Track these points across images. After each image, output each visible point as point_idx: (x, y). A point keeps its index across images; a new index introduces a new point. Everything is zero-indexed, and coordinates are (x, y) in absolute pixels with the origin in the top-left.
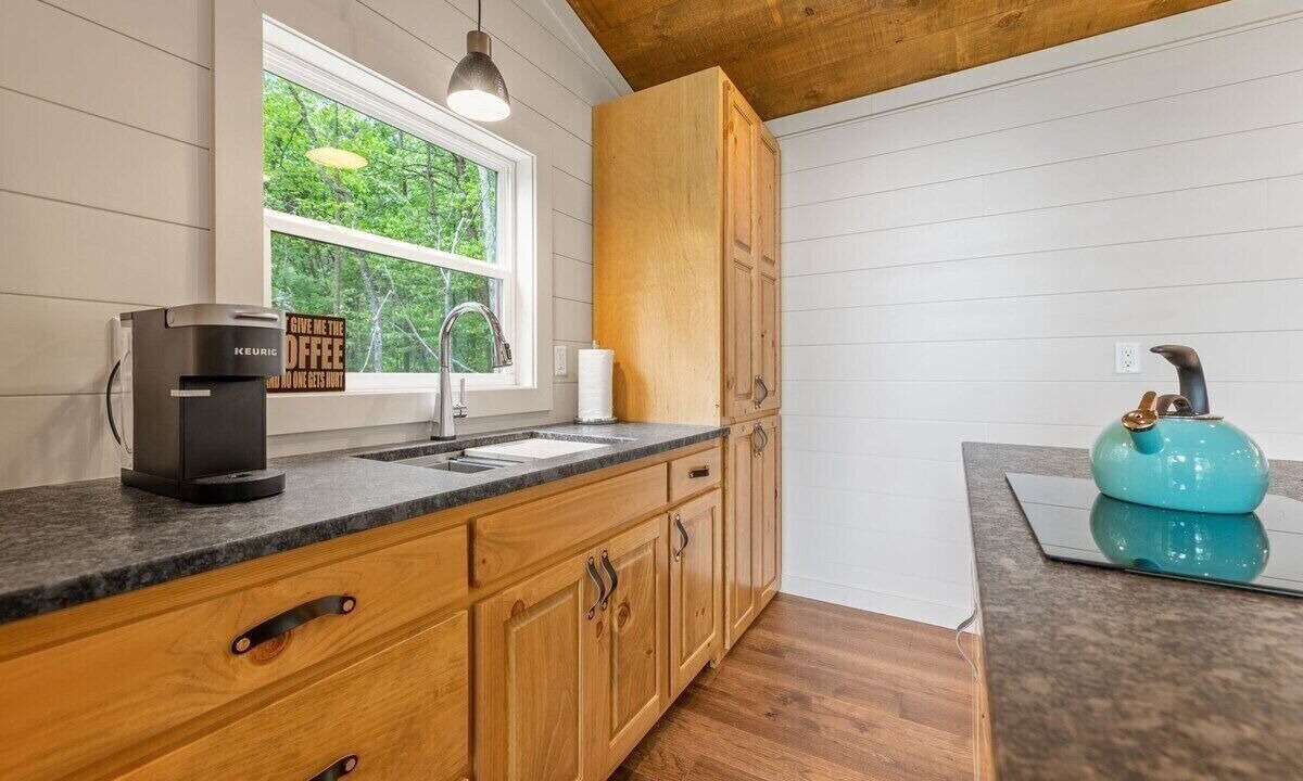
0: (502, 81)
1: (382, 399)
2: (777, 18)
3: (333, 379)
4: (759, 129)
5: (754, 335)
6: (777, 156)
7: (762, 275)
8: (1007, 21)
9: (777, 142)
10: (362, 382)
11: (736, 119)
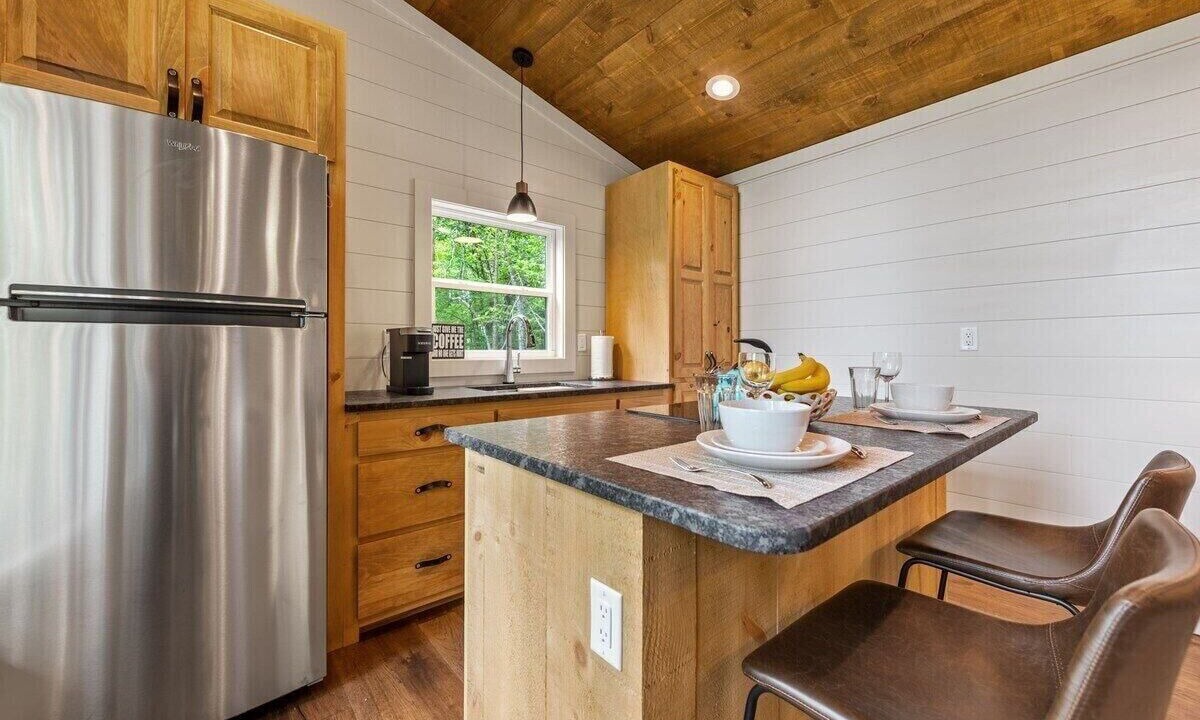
0: (534, 209)
1: (481, 362)
2: (710, 120)
3: (459, 353)
4: (711, 187)
5: (704, 325)
6: (734, 199)
7: (715, 284)
8: (869, 101)
9: (736, 188)
10: (471, 355)
11: (685, 189)
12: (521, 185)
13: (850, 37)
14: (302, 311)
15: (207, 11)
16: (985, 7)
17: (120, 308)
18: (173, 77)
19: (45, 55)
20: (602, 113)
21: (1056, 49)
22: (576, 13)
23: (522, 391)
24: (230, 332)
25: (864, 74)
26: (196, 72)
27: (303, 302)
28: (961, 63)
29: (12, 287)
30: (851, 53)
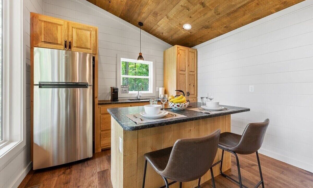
0: (143, 58)
1: (132, 94)
3: (127, 92)
4: (188, 50)
5: (186, 85)
6: (196, 53)
7: (190, 75)
8: (225, 27)
9: (196, 50)
10: (130, 92)
11: (181, 52)
12: (140, 54)
13: (215, 13)
14: (88, 85)
15: (72, 28)
16: (248, 3)
17: (59, 85)
18: (66, 42)
19: (45, 40)
20: (161, 34)
21: (273, 10)
22: (150, 14)
23: (141, 101)
24: (79, 89)
25: (221, 21)
26: (70, 40)
27: (88, 83)
28: (247, 16)
29: (39, 82)
30: (216, 16)
